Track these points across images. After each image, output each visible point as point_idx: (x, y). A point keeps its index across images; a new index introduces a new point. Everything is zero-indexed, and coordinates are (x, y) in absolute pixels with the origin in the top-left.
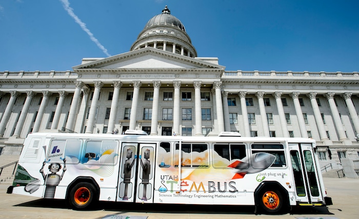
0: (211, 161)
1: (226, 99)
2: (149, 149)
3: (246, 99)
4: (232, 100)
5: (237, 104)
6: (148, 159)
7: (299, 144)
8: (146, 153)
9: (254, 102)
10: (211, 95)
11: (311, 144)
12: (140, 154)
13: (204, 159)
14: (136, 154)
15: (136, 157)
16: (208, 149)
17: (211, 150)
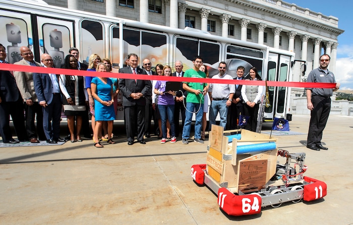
0: (171, 62)
1: (183, 15)
2: (59, 29)
3: (208, 21)
4: (191, 19)
5: (196, 25)
6: (61, 49)
7: (279, 55)
8: (54, 36)
9: (217, 28)
10: (163, 5)
11: (291, 56)
12: (40, 38)
13: (161, 58)
14: (31, 36)
15: (31, 41)
16: (167, 44)
17: (171, 45)
